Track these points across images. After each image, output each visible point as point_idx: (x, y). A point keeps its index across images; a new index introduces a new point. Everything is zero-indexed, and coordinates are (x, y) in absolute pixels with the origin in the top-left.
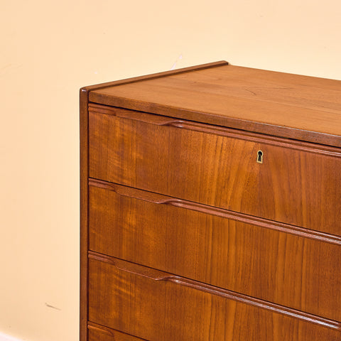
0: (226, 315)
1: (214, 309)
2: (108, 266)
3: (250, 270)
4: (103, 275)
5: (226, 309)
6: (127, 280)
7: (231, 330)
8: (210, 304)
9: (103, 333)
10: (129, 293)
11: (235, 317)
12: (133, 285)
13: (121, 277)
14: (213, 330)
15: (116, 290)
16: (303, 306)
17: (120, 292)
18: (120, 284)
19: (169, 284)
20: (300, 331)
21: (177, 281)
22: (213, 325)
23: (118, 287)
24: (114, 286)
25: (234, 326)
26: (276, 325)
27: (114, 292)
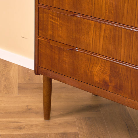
0: (100, 31)
1: (95, 28)
2: (47, 11)
3: (112, 9)
4: (45, 15)
5: (100, 28)
6: (56, 17)
7: (102, 38)
8: (93, 26)
9: (45, 41)
10: (56, 22)
11: (104, 31)
12: (58, 19)
13: (53, 15)
14: (94, 38)
15: (51, 21)
16: (136, 25)
17: (53, 22)
18: (53, 18)
19: (74, 18)
21: (78, 16)
22: (94, 35)
23: (51, 20)
25: (104, 36)
26: (123, 34)
27: (50, 23)
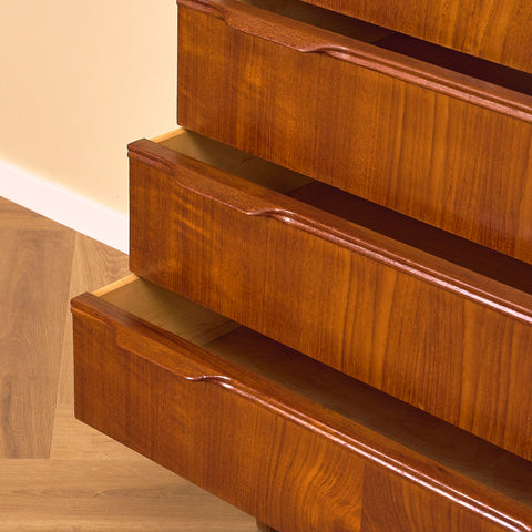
0: (375, 293)
1: (355, 280)
2: (163, 177)
4: (153, 192)
5: (377, 283)
6: (197, 206)
7: (385, 324)
8: (348, 270)
10: (200, 230)
11: (394, 298)
12: (208, 218)
13: (186, 200)
14: (351, 316)
15: (177, 222)
17: (185, 227)
18: (185, 212)
19: (272, 223)
20: (516, 341)
21: (288, 220)
22: (352, 307)
23: (180, 218)
24: (174, 215)
25: (391, 315)
26: (470, 323)
27: (174, 227)
